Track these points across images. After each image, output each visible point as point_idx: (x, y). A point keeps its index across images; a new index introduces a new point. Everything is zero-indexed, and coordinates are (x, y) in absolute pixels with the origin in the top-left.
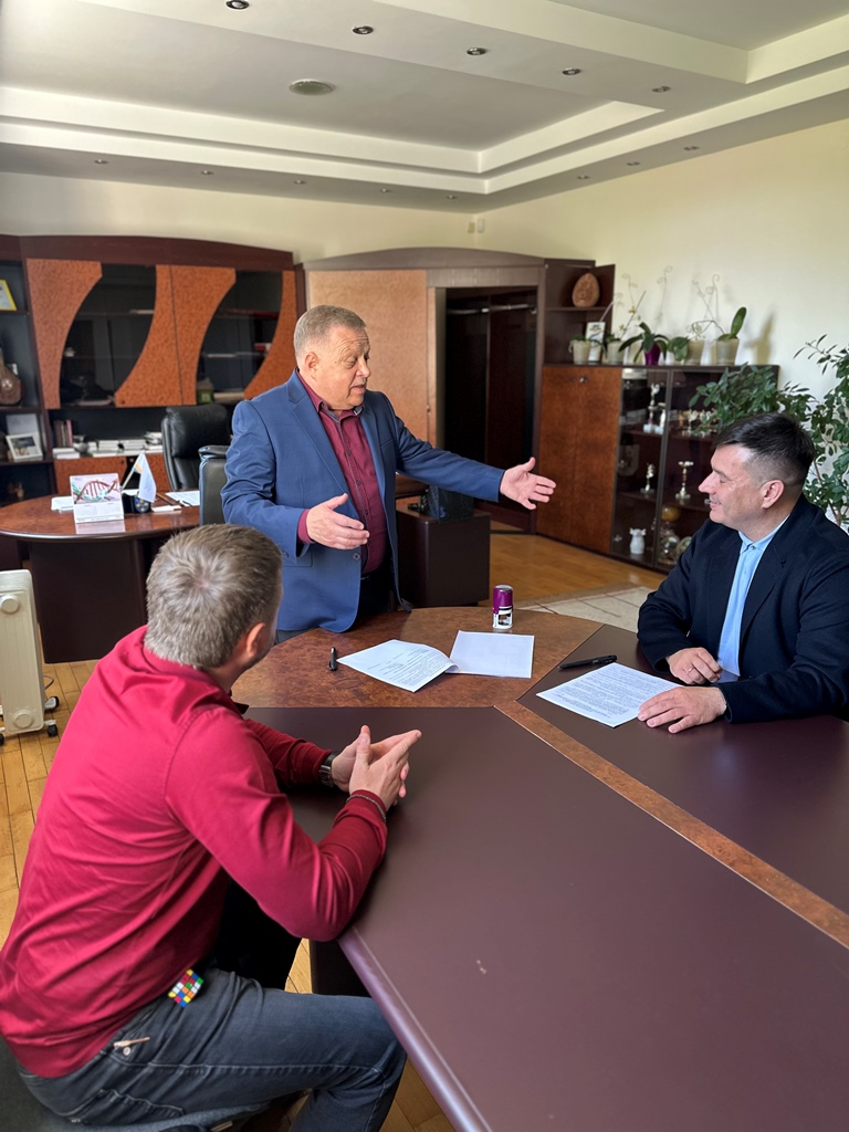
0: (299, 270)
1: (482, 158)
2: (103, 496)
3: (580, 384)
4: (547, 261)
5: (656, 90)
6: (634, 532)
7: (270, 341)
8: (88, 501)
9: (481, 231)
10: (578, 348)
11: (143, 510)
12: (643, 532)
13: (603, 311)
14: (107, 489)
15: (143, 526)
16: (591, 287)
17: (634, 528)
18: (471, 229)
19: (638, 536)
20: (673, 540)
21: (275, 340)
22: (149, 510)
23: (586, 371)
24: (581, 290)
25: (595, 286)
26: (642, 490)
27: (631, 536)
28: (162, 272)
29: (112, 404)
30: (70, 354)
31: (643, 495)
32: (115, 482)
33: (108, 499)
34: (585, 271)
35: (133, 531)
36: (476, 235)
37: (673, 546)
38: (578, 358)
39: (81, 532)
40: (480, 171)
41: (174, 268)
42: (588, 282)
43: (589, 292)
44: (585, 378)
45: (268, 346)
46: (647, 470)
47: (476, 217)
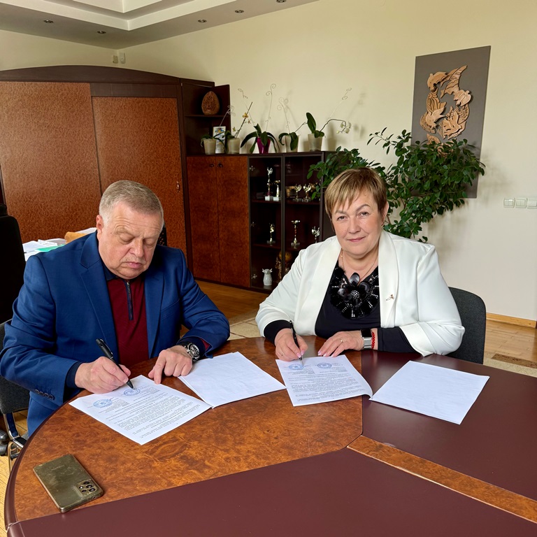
3: (216, 169)
9: (123, 63)
12: (271, 270)
16: (214, 101)
19: (267, 273)
24: (207, 103)
25: (216, 99)
26: (268, 242)
27: (263, 275)
31: (269, 245)
34: (208, 90)
38: (208, 150)
40: (124, 11)
42: (211, 97)
43: (213, 104)
46: (270, 227)
47: (119, 52)
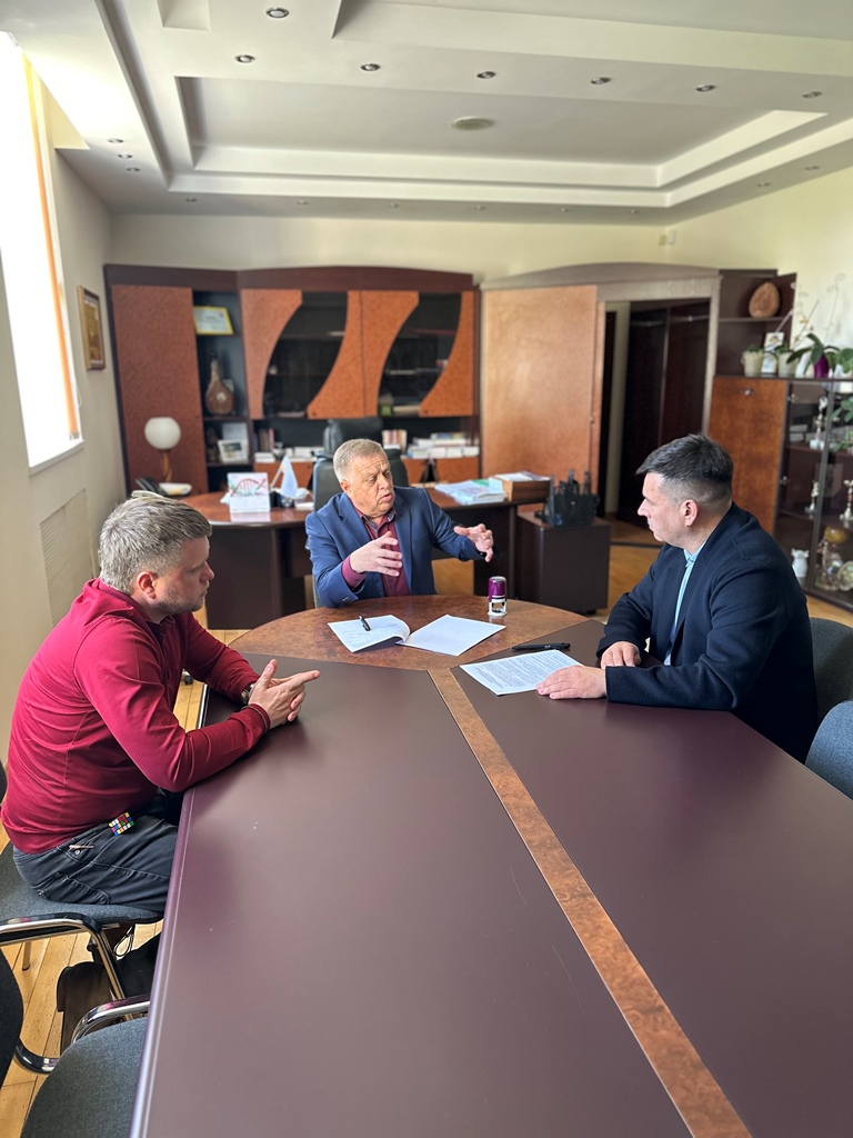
0: (477, 291)
1: (661, 172)
2: (253, 491)
3: (747, 397)
4: (722, 272)
5: (806, 96)
6: (796, 554)
7: (446, 357)
8: (241, 494)
9: (672, 244)
10: (750, 360)
11: (287, 505)
12: (806, 555)
13: (780, 322)
14: (257, 486)
15: (287, 517)
16: (769, 297)
17: (797, 549)
18: (663, 241)
19: (800, 557)
20: (837, 564)
21: (452, 357)
22: (293, 506)
23: (753, 384)
24: (758, 300)
25: (775, 295)
26: (806, 509)
27: (792, 559)
28: (353, 298)
29: (306, 415)
30: (273, 371)
31: (807, 515)
32: (264, 481)
33: (257, 494)
34: (766, 281)
35: (277, 522)
36: (667, 248)
37: (836, 570)
38: (750, 369)
39: (235, 520)
40: (658, 184)
41: (364, 293)
42: (767, 292)
43: (767, 303)
44: (752, 390)
45: (445, 363)
46: (812, 488)
47: (668, 229)
